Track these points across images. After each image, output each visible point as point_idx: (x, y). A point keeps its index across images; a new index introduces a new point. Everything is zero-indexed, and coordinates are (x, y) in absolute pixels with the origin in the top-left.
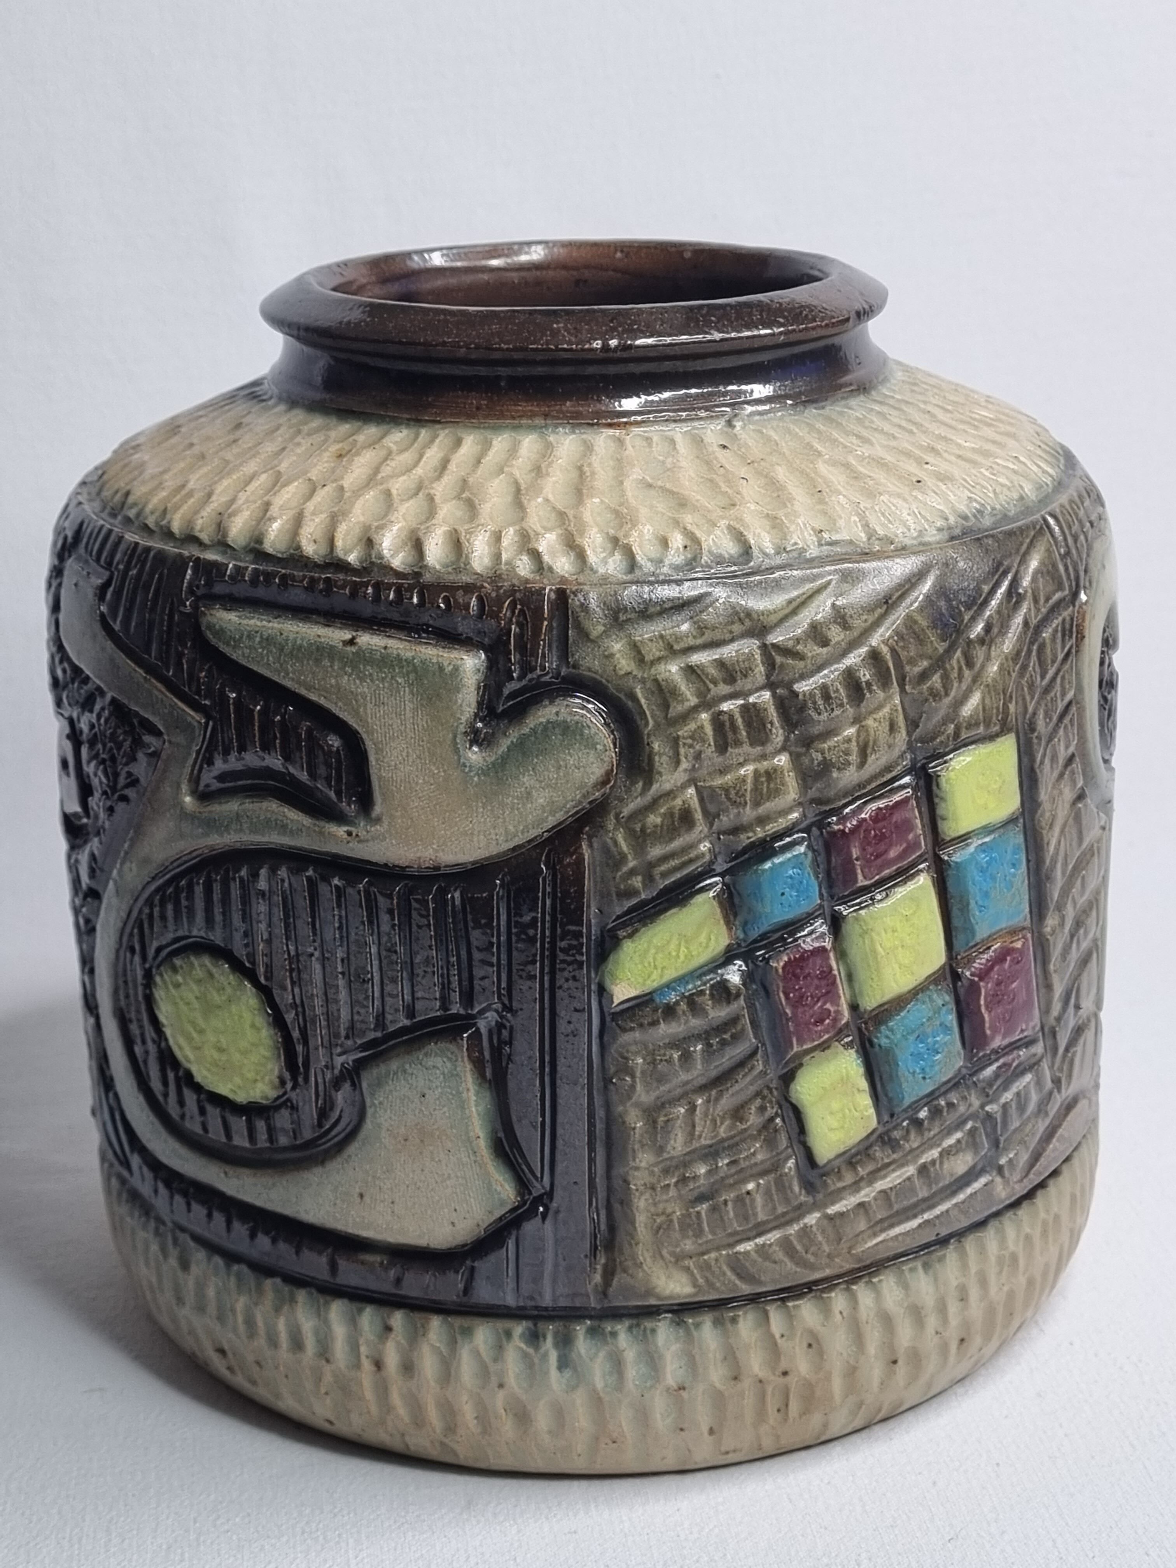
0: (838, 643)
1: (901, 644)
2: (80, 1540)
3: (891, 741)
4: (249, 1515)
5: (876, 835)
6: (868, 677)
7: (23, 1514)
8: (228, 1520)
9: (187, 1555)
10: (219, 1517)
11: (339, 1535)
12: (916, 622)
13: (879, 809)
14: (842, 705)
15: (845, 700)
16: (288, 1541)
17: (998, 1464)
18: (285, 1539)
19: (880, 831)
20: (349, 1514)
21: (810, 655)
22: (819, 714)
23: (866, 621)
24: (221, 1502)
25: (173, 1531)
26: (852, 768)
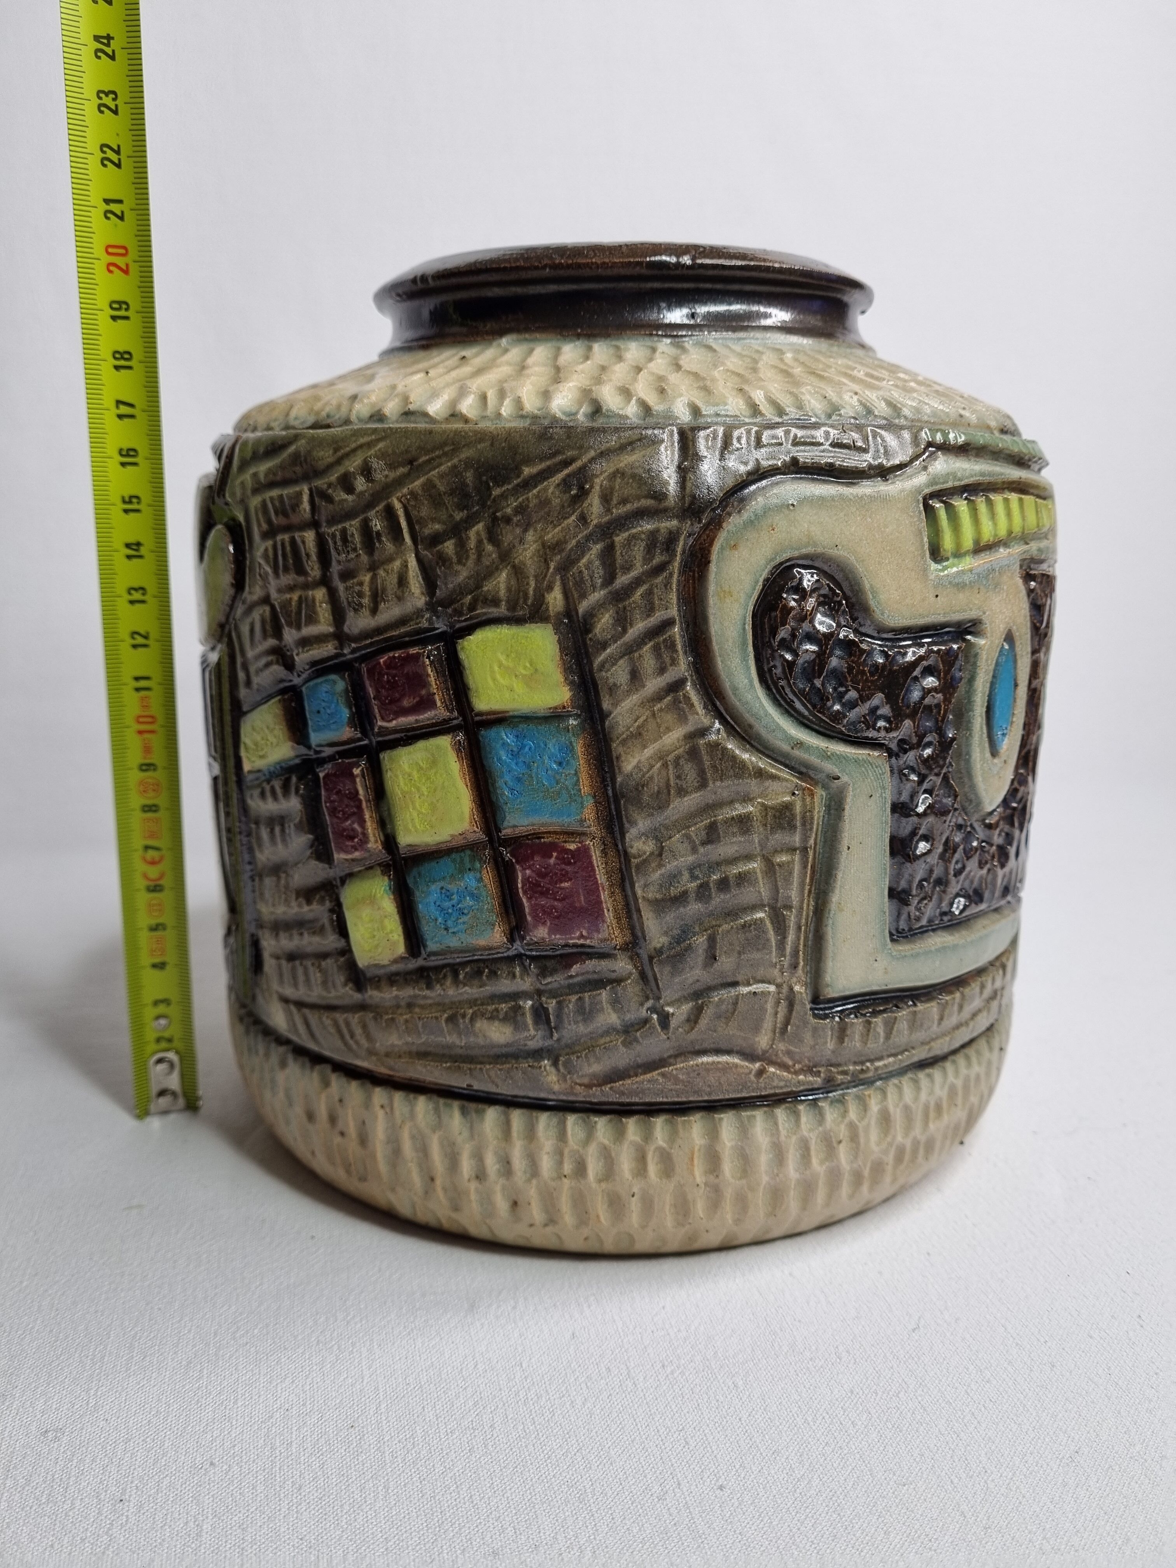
0: (362, 493)
1: (412, 503)
2: (103, 1357)
3: (399, 593)
4: (267, 1325)
5: (388, 681)
6: (379, 527)
7: (51, 1331)
8: (247, 1332)
9: (205, 1371)
10: (238, 1328)
11: (353, 1344)
12: (434, 486)
13: (394, 657)
14: (355, 550)
15: (358, 546)
16: (303, 1353)
17: (928, 1254)
18: (300, 1351)
19: (394, 677)
20: (361, 1321)
21: (337, 499)
22: (339, 554)
23: (387, 476)
24: (241, 1314)
25: (194, 1346)
26: (366, 612)
